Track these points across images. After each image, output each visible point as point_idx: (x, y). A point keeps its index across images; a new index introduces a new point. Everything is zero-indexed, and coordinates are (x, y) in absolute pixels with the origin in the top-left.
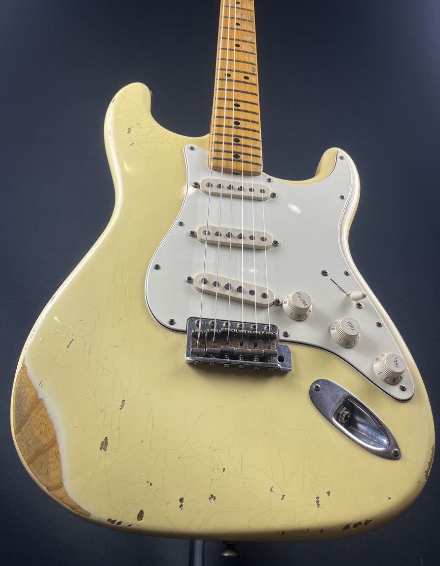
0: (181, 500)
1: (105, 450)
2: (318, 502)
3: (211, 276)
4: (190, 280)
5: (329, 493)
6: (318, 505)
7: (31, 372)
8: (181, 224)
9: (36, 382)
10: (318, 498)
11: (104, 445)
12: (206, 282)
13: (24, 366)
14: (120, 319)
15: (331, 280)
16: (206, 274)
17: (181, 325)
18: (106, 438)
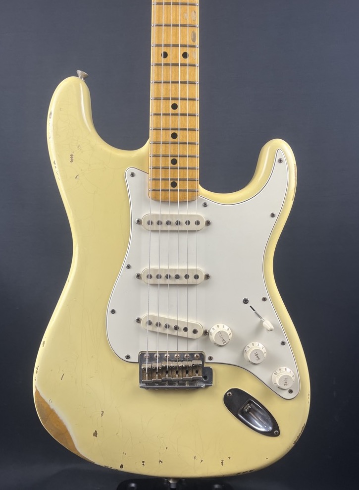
0: (143, 462)
1: (96, 436)
2: (222, 463)
3: (154, 317)
4: (138, 320)
5: (229, 458)
6: (222, 464)
7: (42, 394)
8: (129, 267)
9: (47, 400)
10: (222, 461)
11: (95, 434)
12: (150, 323)
13: (37, 391)
14: (92, 357)
15: (251, 306)
16: (150, 316)
17: (135, 358)
18: (96, 431)
